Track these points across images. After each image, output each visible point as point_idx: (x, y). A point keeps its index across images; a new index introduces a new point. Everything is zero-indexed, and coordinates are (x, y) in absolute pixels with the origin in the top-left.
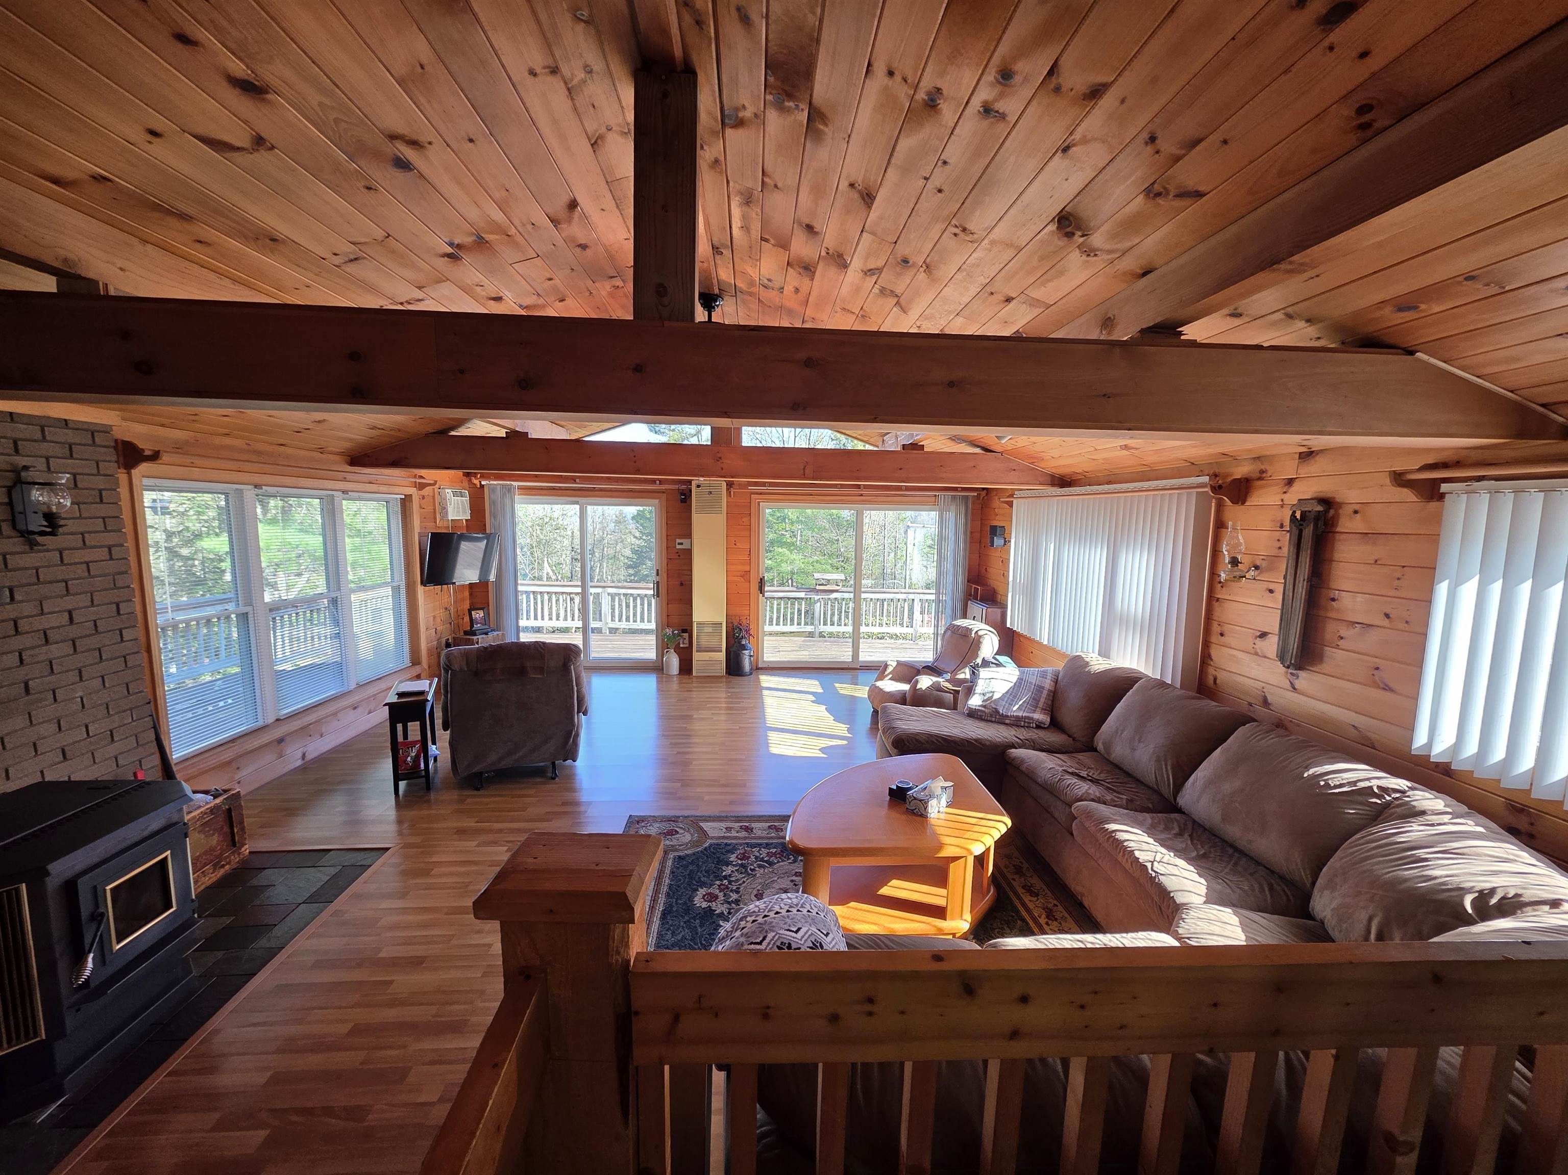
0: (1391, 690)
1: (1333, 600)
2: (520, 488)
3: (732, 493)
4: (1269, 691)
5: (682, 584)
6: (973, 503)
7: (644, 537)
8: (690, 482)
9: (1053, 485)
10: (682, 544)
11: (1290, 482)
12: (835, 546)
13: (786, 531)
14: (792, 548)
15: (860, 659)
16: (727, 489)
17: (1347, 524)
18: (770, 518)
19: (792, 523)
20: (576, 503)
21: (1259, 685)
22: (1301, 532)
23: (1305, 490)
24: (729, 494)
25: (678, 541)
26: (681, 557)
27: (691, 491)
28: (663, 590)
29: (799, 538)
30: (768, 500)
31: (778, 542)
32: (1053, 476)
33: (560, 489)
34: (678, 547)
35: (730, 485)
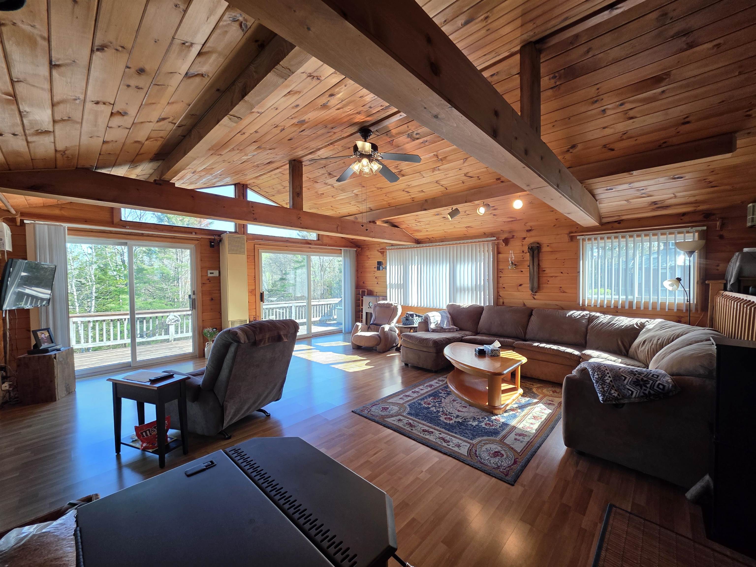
0: (566, 292)
1: (544, 271)
2: (69, 229)
4: (525, 301)
5: (212, 299)
9: (415, 243)
10: (213, 273)
11: (524, 238)
15: (312, 332)
17: (545, 249)
20: (125, 244)
21: (521, 301)
22: (533, 252)
23: (530, 240)
25: (209, 272)
26: (211, 282)
28: (198, 304)
30: (264, 249)
32: (415, 239)
33: (111, 232)
34: (210, 275)
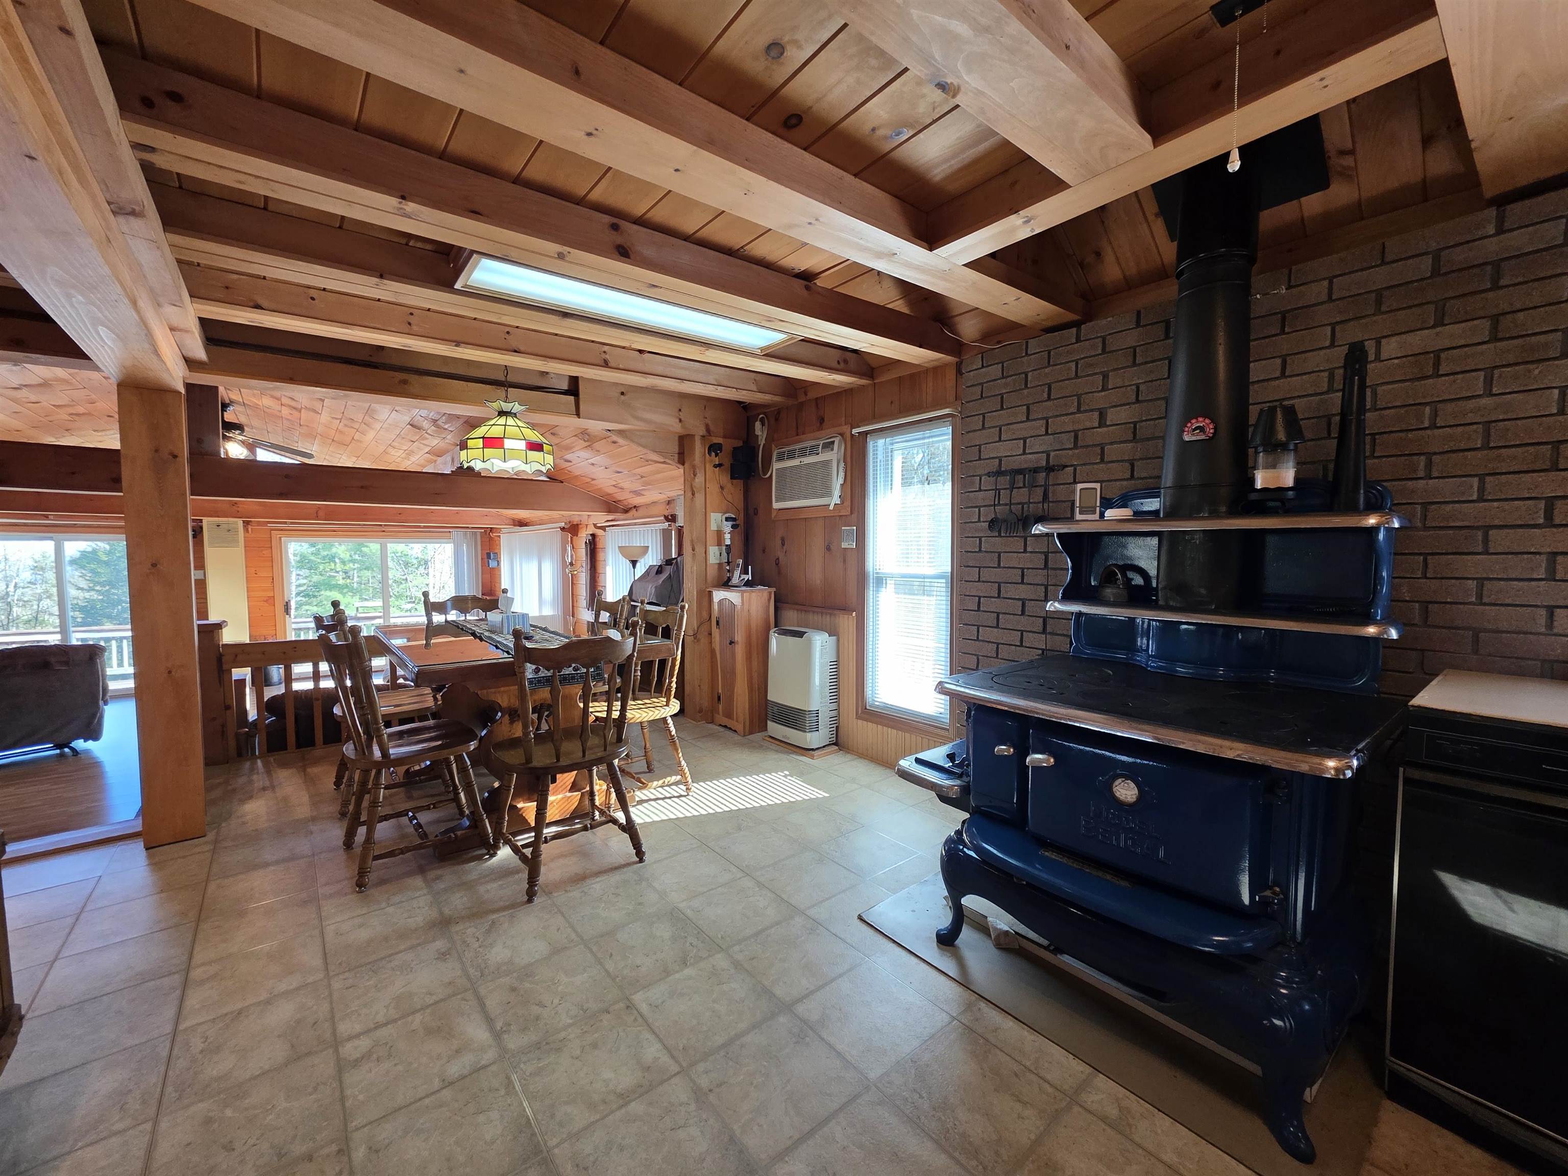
3: (250, 530)
6: (482, 537)
7: (98, 588)
8: (201, 521)
9: (515, 525)
12: (402, 586)
13: (337, 572)
14: (345, 591)
16: (244, 526)
18: (312, 558)
19: (343, 562)
20: (51, 539)
24: (246, 530)
27: (201, 528)
29: (356, 579)
31: (325, 584)
32: (514, 520)
35: (246, 523)
